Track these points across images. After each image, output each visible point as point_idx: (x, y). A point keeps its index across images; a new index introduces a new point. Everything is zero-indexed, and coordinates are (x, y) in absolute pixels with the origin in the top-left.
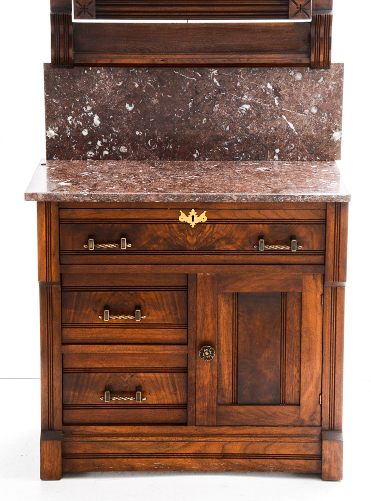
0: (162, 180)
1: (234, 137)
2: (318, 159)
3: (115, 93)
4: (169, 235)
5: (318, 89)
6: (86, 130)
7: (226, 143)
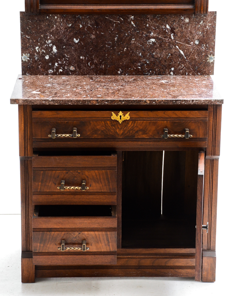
0: (99, 89)
1: (145, 60)
2: (199, 74)
3: (67, 31)
4: (104, 129)
5: (199, 28)
6: (48, 56)
7: (139, 64)
